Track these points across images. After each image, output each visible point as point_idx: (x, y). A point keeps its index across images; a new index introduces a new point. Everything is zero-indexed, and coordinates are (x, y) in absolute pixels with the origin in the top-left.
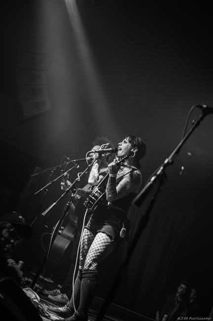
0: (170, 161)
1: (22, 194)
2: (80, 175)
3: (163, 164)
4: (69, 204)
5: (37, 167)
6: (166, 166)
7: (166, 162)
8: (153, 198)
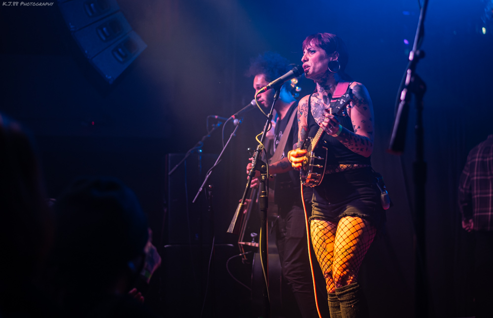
0: (418, 53)
1: (165, 210)
2: (259, 138)
3: (409, 64)
4: (265, 194)
5: (170, 155)
6: (413, 65)
7: (411, 57)
8: (416, 127)
